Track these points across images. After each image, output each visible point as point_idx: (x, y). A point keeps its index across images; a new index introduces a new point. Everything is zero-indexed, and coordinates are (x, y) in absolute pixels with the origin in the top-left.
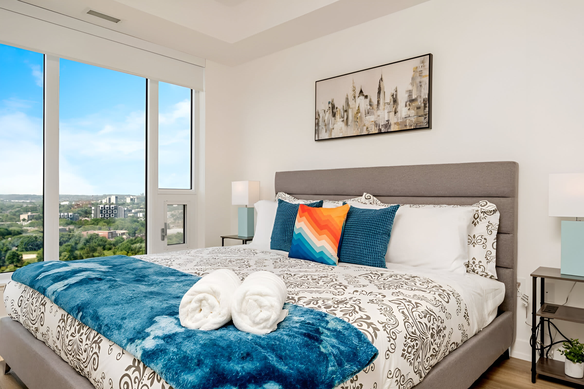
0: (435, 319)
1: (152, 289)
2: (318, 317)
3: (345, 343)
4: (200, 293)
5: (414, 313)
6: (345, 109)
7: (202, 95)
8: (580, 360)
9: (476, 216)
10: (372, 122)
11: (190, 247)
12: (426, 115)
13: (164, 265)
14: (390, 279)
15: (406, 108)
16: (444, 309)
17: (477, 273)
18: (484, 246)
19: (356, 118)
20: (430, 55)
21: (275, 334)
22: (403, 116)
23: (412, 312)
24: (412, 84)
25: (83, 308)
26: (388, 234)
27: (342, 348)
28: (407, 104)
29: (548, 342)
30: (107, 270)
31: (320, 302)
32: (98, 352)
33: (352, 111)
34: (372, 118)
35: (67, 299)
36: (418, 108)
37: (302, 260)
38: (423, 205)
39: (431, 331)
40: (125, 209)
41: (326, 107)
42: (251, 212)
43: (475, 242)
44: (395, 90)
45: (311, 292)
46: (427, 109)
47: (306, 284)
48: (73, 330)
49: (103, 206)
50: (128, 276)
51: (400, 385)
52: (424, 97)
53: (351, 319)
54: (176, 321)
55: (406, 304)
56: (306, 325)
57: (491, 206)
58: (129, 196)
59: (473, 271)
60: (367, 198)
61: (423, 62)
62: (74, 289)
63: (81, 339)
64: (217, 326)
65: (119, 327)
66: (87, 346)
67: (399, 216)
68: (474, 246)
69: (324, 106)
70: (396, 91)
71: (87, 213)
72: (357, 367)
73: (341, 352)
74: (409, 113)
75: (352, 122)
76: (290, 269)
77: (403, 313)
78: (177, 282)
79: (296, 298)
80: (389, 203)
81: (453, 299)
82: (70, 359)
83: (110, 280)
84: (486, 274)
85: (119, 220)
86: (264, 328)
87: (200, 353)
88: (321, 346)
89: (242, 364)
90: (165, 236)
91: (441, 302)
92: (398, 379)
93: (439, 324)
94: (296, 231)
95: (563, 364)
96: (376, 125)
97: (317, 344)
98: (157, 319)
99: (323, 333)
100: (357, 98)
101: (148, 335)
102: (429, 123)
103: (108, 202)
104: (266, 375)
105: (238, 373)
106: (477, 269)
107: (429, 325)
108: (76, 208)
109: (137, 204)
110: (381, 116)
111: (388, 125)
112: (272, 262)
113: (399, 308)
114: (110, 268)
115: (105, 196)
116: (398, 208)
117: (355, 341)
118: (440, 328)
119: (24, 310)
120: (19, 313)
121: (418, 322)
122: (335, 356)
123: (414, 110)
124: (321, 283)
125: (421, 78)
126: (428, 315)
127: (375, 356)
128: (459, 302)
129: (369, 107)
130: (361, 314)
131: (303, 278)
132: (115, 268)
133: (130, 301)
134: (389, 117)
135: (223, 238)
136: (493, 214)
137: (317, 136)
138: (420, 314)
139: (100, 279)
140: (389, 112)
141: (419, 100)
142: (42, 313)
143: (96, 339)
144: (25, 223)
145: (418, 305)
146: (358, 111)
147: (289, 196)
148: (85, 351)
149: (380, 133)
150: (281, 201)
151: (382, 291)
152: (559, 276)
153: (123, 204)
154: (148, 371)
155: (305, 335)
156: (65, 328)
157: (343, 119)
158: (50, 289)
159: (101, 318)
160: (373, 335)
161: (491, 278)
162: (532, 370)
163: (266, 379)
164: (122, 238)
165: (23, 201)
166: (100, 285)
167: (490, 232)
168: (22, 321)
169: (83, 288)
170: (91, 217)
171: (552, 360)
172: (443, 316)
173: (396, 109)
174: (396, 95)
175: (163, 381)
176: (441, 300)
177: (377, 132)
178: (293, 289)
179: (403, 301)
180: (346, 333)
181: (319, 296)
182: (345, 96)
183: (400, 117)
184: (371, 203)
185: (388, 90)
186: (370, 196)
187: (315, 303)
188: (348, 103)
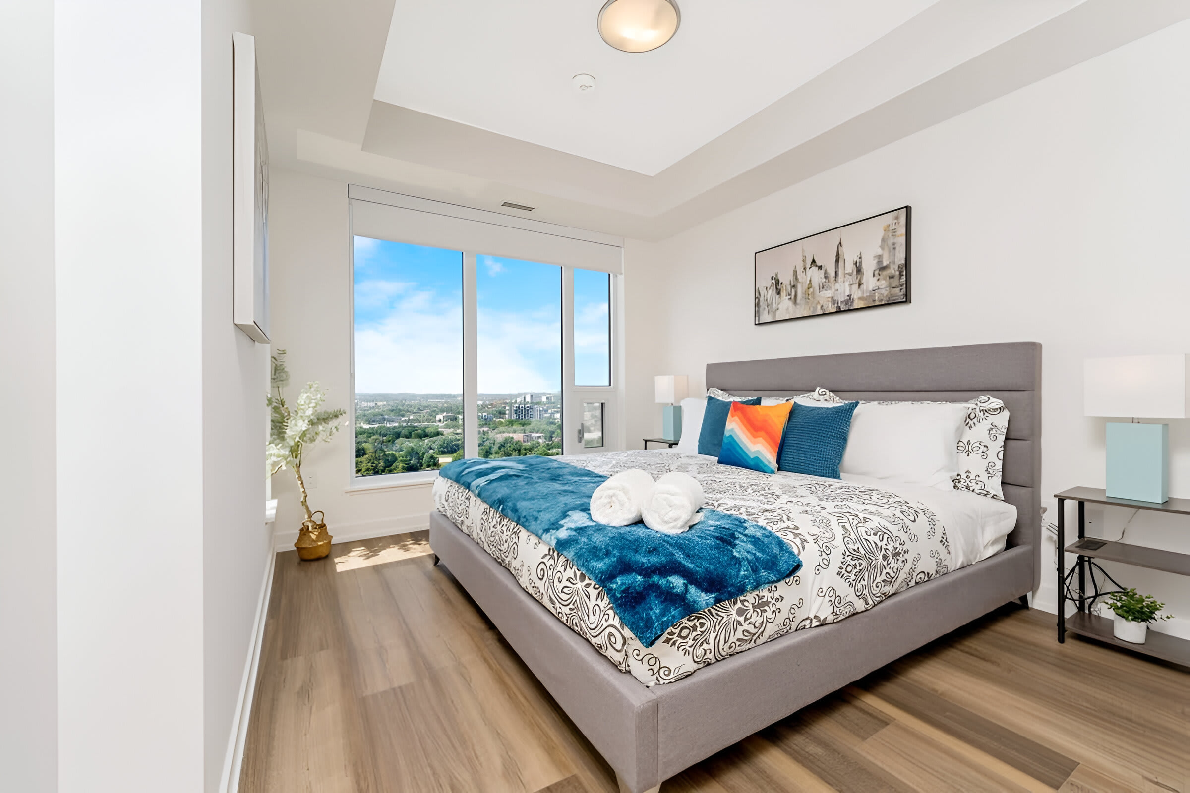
0: (889, 539)
1: (566, 488)
2: (737, 522)
3: (762, 550)
4: (610, 489)
5: (858, 529)
6: (792, 284)
7: (621, 279)
8: (1139, 618)
9: (972, 416)
10: (828, 298)
11: (608, 450)
12: (902, 285)
13: (579, 465)
14: (839, 491)
15: (875, 278)
16: (906, 529)
17: (973, 491)
18: (983, 455)
19: (807, 296)
20: (906, 207)
21: (685, 535)
22: (871, 289)
23: (857, 528)
24: (882, 248)
25: (503, 502)
26: (844, 439)
27: (759, 554)
28: (877, 272)
29: (1090, 592)
30: (524, 469)
31: (743, 510)
32: (517, 542)
33: (802, 287)
34: (828, 294)
35: (488, 493)
36: (891, 277)
37: (733, 467)
38: (897, 402)
39: (883, 552)
40: (541, 409)
41: (769, 282)
42: (678, 412)
43: (970, 449)
44: (859, 256)
45: (735, 499)
46: (904, 278)
47: (731, 491)
48: (494, 522)
49: (518, 406)
50: (544, 475)
51: (835, 607)
52: (900, 263)
53: (776, 529)
54: (588, 516)
55: (851, 518)
56: (722, 530)
57: (995, 403)
58: (544, 394)
59: (967, 488)
60: (820, 393)
61: (897, 218)
62: (495, 484)
63: (502, 530)
64: (626, 523)
65: (536, 519)
66: (507, 537)
67: (858, 415)
68: (968, 455)
69: (765, 282)
70: (860, 258)
71: (501, 413)
72: (775, 576)
73: (757, 559)
74: (878, 284)
75: (801, 300)
76: (717, 476)
77: (844, 527)
78: (591, 482)
79: (716, 504)
80: (846, 400)
81: (922, 519)
82: (493, 550)
83: (526, 478)
84: (986, 492)
85: (535, 421)
86: (674, 527)
87: (609, 544)
88: (734, 550)
89: (648, 556)
90: (582, 438)
91: (903, 520)
92: (833, 599)
93: (897, 545)
94: (727, 433)
95: (1112, 622)
96: (834, 301)
97: (729, 547)
98: (570, 513)
99: (738, 538)
100: (808, 269)
101: (562, 526)
102: (906, 295)
103: (523, 402)
104: (671, 568)
105: (643, 563)
106: (973, 486)
107: (879, 544)
108: (489, 408)
109: (554, 403)
110: (839, 290)
111: (849, 300)
112: (696, 467)
113: (840, 521)
114: (526, 467)
115: (519, 395)
116: (856, 406)
117: (776, 550)
118: (897, 550)
119: (451, 504)
120: (447, 507)
121: (864, 539)
122: (749, 562)
123: (885, 279)
124: (749, 491)
125: (894, 239)
126: (879, 533)
127: (798, 566)
128: (932, 522)
129: (824, 280)
130: (788, 523)
131: (729, 485)
132: (532, 467)
133: (545, 497)
134: (850, 290)
135: (646, 441)
136: (998, 413)
137: (757, 318)
138: (867, 530)
139: (518, 476)
140: (851, 285)
141: (892, 266)
142: (467, 506)
143: (515, 530)
144: (440, 425)
145: (867, 520)
146: (810, 286)
147: (722, 392)
148: (506, 542)
149: (839, 312)
150: (710, 399)
151: (823, 503)
152: (1105, 500)
153: (539, 403)
154: (562, 559)
155: (717, 538)
156: (487, 520)
157: (789, 297)
158: (474, 484)
159: (520, 511)
160: (800, 546)
161: (993, 497)
162: (1058, 625)
163: (671, 572)
164: (538, 443)
165: (439, 401)
166: (518, 481)
167: (995, 437)
168: (449, 516)
169: (503, 483)
170: (506, 418)
171: (1099, 617)
172: (904, 537)
173: (860, 280)
174: (861, 262)
175: (575, 568)
176: (902, 517)
177: (835, 310)
178: (715, 496)
179: (848, 515)
180: (766, 540)
181: (742, 503)
182: (793, 269)
183: (866, 291)
184: (826, 400)
185: (849, 258)
186: (824, 391)
187: (736, 510)
188: (796, 277)
